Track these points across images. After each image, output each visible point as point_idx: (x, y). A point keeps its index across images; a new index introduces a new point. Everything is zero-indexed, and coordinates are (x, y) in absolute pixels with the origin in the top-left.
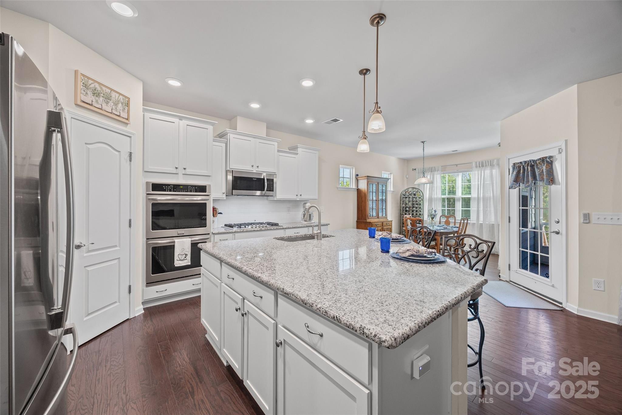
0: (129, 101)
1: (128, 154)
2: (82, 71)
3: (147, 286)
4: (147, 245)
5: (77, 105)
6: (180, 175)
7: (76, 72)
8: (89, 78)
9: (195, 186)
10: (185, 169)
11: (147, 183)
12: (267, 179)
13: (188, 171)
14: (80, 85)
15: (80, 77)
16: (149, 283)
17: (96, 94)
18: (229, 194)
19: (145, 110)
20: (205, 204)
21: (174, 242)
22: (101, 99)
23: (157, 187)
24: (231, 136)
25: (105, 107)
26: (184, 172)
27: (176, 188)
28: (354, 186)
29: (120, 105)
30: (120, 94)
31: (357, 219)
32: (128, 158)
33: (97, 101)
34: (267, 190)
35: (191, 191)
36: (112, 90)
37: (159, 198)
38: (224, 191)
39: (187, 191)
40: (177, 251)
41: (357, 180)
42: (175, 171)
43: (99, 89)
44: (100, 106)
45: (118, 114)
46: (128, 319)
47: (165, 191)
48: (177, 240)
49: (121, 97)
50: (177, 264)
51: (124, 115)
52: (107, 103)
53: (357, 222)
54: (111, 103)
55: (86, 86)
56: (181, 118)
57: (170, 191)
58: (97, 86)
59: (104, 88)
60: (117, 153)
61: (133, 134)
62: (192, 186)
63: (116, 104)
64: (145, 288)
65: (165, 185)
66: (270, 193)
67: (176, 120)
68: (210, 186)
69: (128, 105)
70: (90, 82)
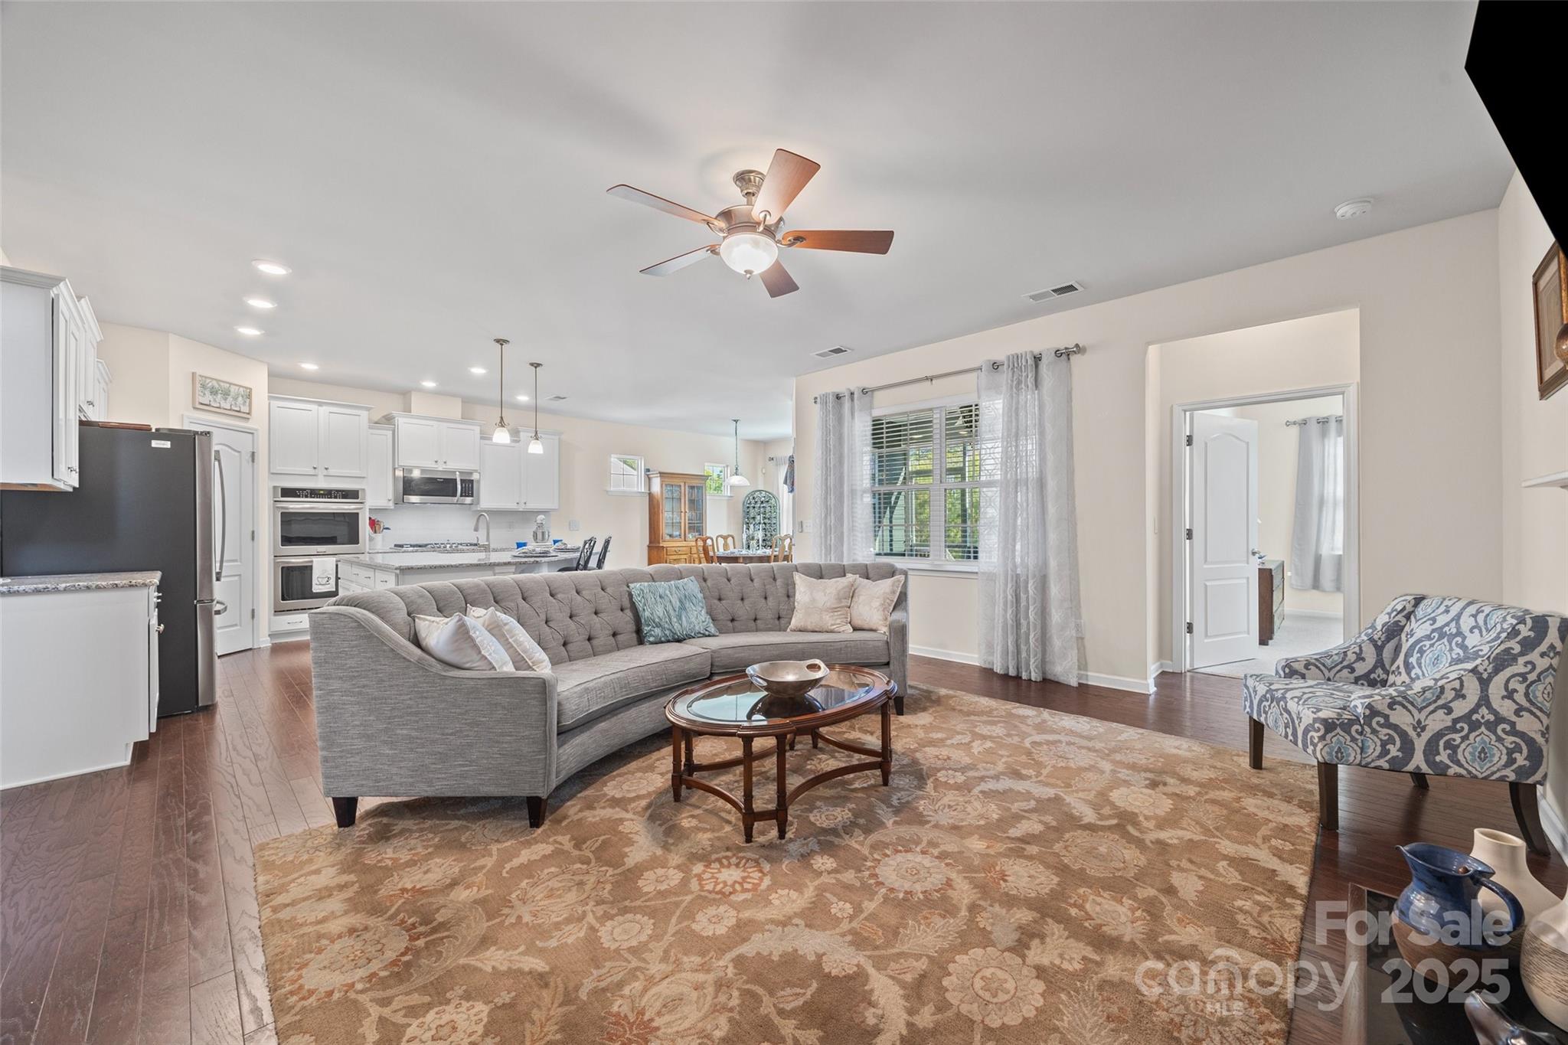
0: (250, 393)
1: (250, 455)
2: (200, 372)
3: (275, 615)
4: (276, 564)
5: (195, 408)
6: (321, 477)
7: (194, 374)
8: (206, 377)
9: (342, 491)
10: (326, 469)
11: (275, 487)
12: (462, 481)
13: (332, 472)
14: (198, 386)
15: (198, 379)
16: (278, 612)
17: (214, 392)
18: (399, 502)
19: (270, 398)
20: (358, 514)
21: (312, 562)
22: (219, 396)
23: (287, 492)
24: (402, 422)
25: (223, 405)
26: (325, 472)
27: (314, 493)
28: (643, 489)
29: (240, 399)
30: (240, 386)
31: (650, 542)
32: (250, 459)
33: (215, 400)
34: (461, 496)
35: (336, 497)
36: (230, 384)
37: (291, 506)
38: (391, 496)
39: (331, 498)
40: (316, 574)
41: (649, 479)
42: (312, 472)
43: (217, 386)
44: (218, 405)
45: (238, 409)
46: (250, 649)
47: (299, 496)
48: (315, 559)
49: (241, 389)
50: (316, 589)
51: (245, 409)
52: (226, 399)
53: (649, 547)
54: (230, 399)
55: (203, 386)
56: (320, 404)
57: (306, 497)
58: (215, 383)
59: (222, 384)
60: (237, 454)
61: (256, 430)
62: (338, 491)
63: (235, 399)
64: (272, 617)
65: (299, 490)
66: (468, 500)
67: (314, 407)
68: (364, 490)
69: (249, 396)
70: (208, 381)
